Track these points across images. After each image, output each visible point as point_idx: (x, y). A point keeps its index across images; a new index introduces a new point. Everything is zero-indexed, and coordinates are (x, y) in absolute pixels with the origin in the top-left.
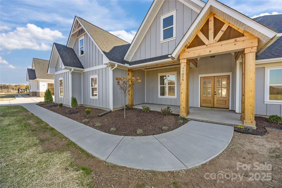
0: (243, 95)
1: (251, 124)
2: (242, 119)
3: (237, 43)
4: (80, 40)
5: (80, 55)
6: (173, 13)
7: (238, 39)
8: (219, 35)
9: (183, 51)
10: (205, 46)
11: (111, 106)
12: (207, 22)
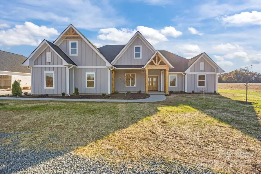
0: (165, 84)
1: (168, 93)
2: (165, 92)
4: (70, 42)
5: (70, 54)
6: (140, 46)
7: (164, 66)
8: (159, 63)
9: (147, 66)
10: (155, 66)
11: (109, 92)
12: (155, 57)
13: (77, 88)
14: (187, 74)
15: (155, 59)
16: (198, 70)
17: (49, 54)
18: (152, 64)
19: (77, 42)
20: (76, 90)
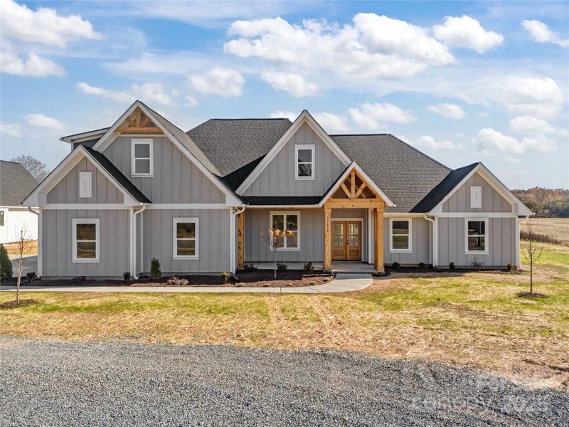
0: (376, 246)
1: (381, 269)
2: (376, 268)
3: (373, 203)
4: (134, 142)
5: (133, 173)
6: (312, 147)
7: (373, 199)
8: (360, 191)
9: (329, 200)
10: (348, 200)
11: (233, 269)
12: (350, 176)
13: (157, 260)
14: (436, 219)
15: (347, 183)
16: (468, 209)
17: (85, 179)
18: (340, 194)
19: (150, 142)
20: (155, 264)
